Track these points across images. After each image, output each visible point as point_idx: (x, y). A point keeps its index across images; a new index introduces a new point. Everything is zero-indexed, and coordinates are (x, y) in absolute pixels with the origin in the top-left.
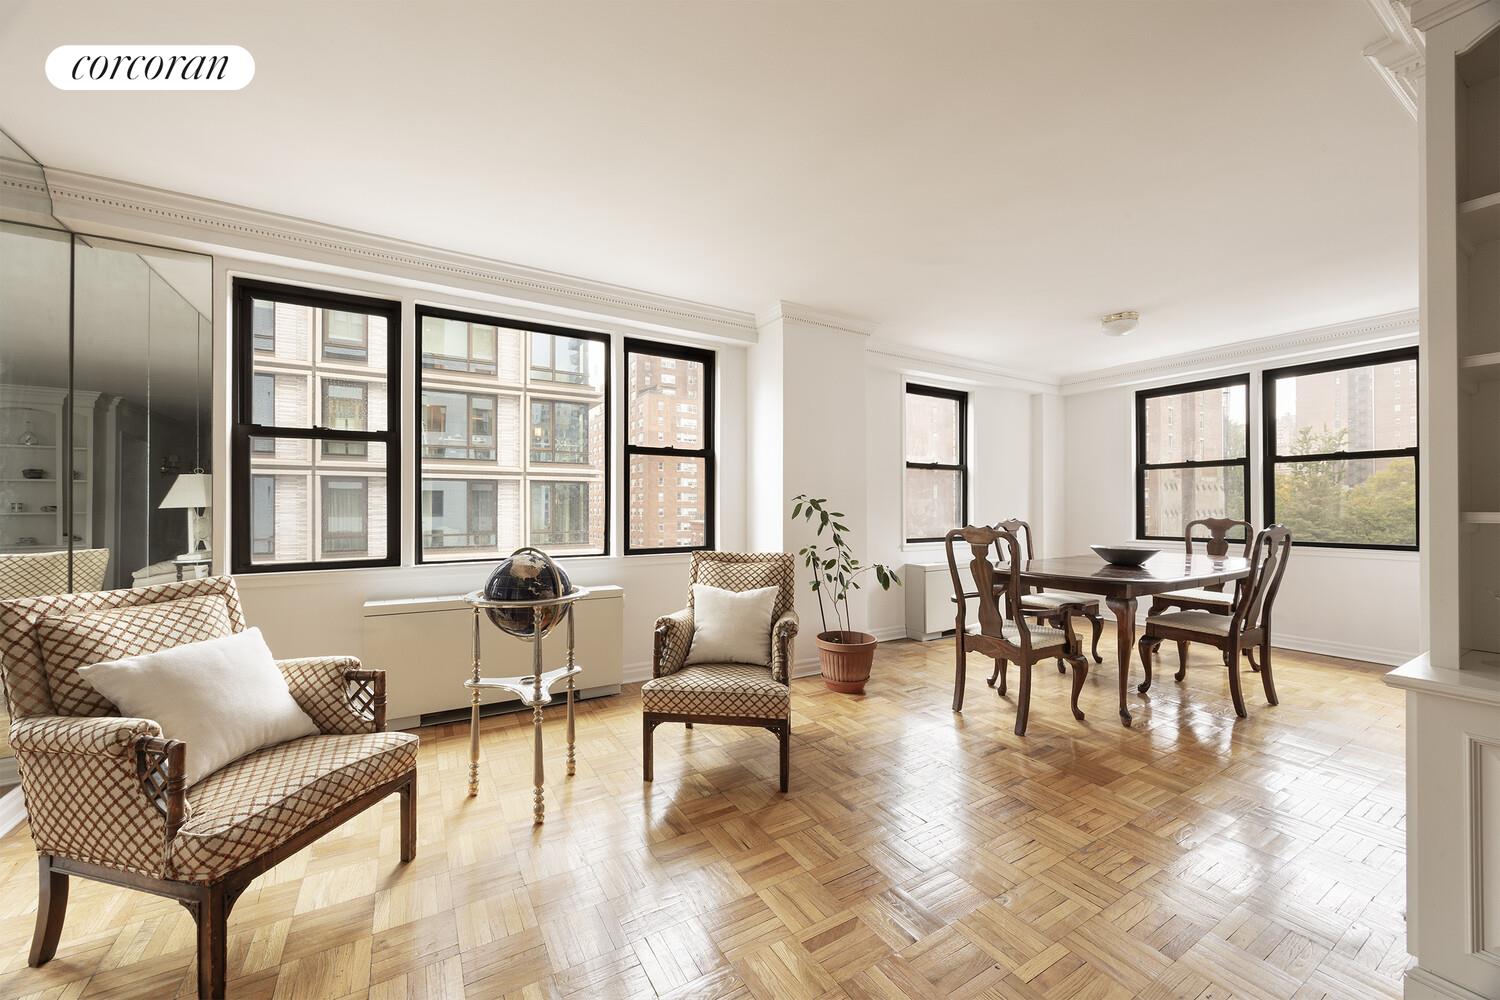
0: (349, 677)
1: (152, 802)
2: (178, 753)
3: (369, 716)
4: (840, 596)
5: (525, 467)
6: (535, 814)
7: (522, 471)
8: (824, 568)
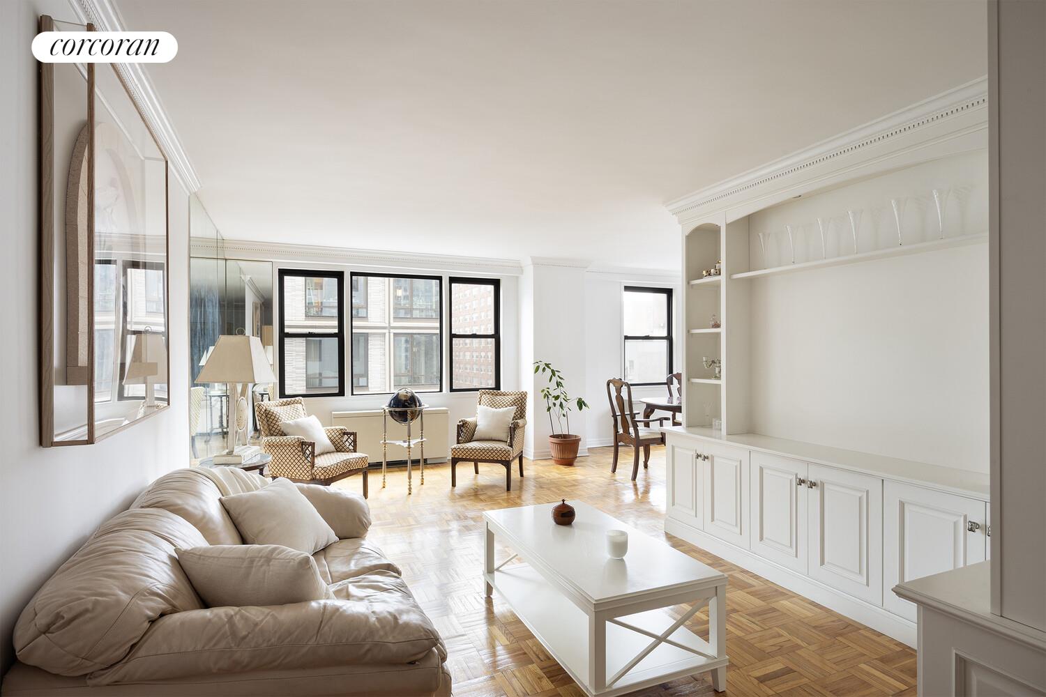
0: (344, 434)
1: (306, 458)
2: (313, 445)
3: (351, 448)
4: (564, 415)
5: (389, 323)
6: (407, 492)
7: (387, 325)
8: (554, 399)
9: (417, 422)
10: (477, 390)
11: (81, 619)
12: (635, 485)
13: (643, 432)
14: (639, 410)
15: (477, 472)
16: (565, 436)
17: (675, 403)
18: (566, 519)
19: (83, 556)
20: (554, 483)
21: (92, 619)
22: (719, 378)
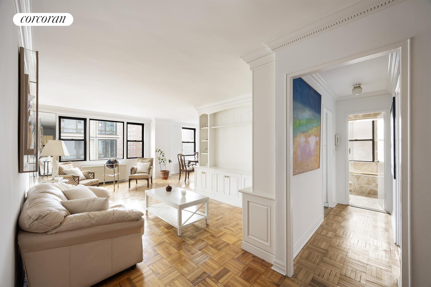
0: (89, 173)
1: (76, 182)
2: (78, 177)
3: (92, 177)
4: (164, 165)
5: (96, 136)
6: (114, 190)
7: (95, 136)
8: (161, 160)
9: (117, 168)
10: (137, 158)
11: (47, 216)
12: (186, 183)
13: (188, 169)
14: (187, 162)
15: (137, 183)
16: (165, 171)
17: (196, 160)
18: (169, 190)
19: (34, 204)
20: (162, 184)
21: (50, 216)
22: (208, 153)
